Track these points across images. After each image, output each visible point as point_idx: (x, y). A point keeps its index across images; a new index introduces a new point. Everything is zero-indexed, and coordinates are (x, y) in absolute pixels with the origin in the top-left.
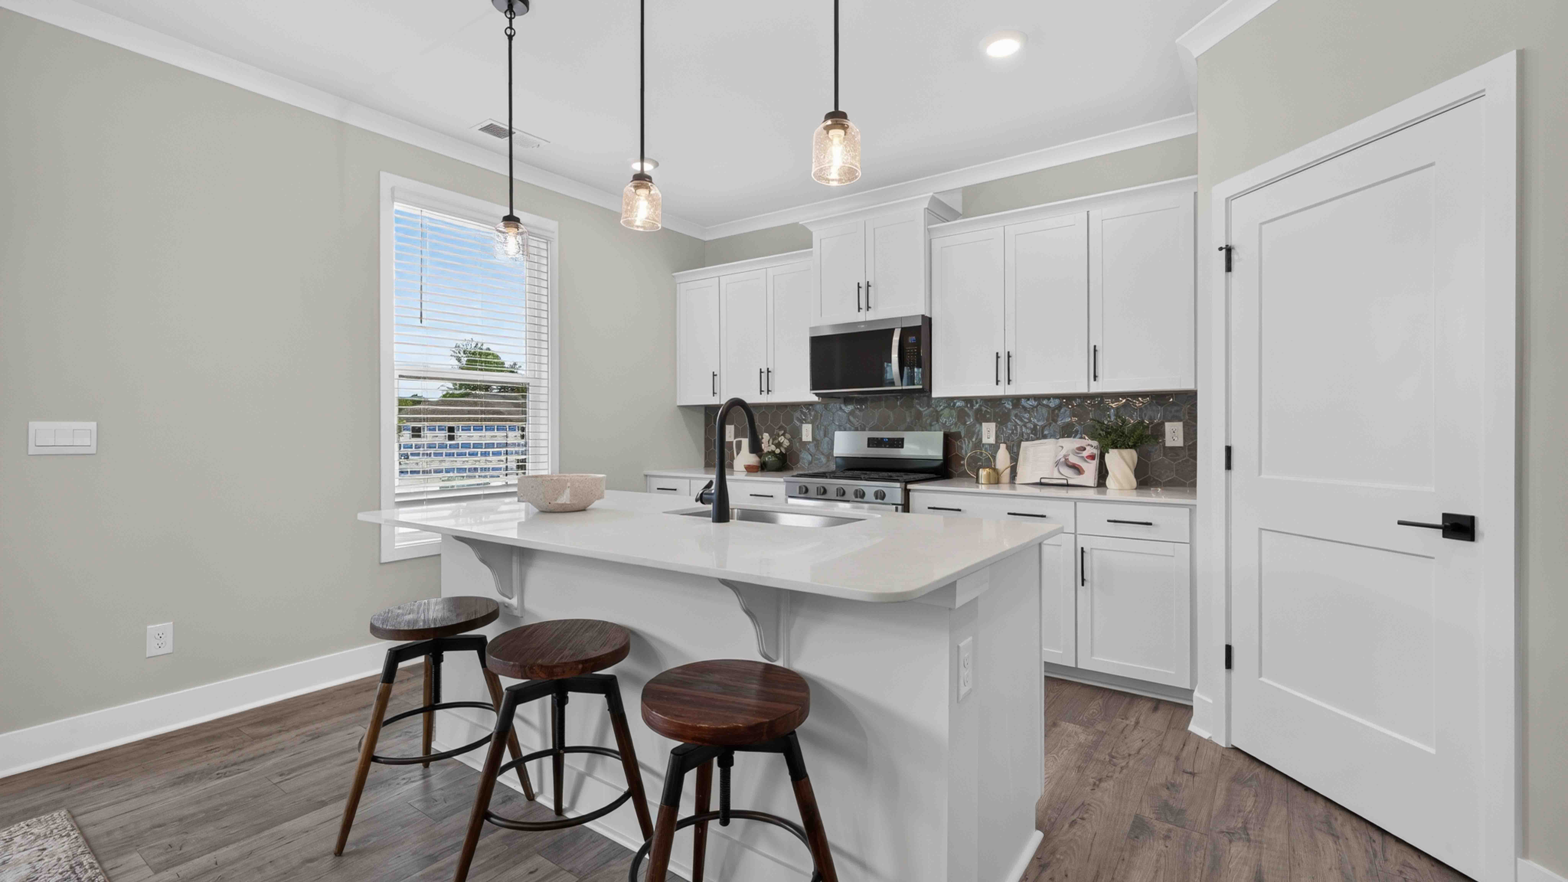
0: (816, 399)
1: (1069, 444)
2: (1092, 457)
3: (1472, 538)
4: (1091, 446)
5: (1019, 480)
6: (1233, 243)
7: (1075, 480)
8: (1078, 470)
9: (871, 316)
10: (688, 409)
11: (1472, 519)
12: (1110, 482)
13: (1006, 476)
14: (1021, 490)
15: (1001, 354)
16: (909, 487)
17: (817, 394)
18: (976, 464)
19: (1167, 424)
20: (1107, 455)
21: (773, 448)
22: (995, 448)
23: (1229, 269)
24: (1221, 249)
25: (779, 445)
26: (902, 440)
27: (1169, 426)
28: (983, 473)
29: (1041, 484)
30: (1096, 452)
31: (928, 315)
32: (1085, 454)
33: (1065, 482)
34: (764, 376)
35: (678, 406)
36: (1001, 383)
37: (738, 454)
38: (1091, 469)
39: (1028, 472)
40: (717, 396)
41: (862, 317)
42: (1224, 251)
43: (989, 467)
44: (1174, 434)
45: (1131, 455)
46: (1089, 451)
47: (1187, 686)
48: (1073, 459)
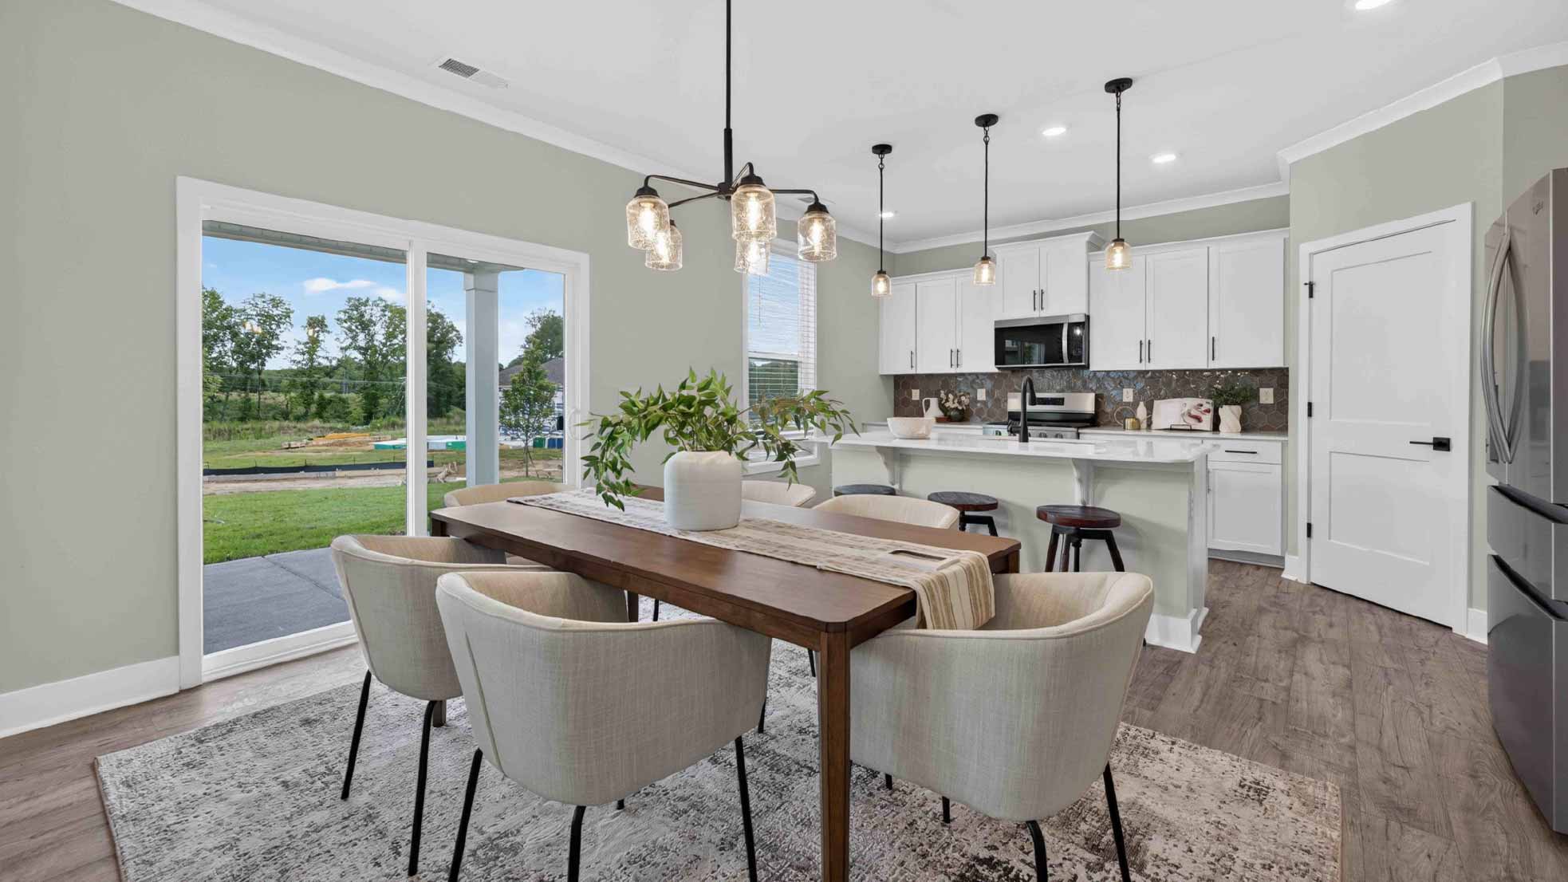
0: (997, 371)
1: (1190, 403)
2: (1208, 411)
3: (1449, 450)
4: (1207, 404)
5: (1154, 426)
6: (1314, 280)
7: (1196, 425)
8: (1199, 420)
9: (1044, 314)
10: (885, 377)
11: (1448, 440)
12: (1221, 427)
13: (1144, 425)
14: (1154, 433)
15: (1143, 342)
16: (1080, 431)
17: (999, 368)
18: (1122, 417)
19: (1261, 389)
20: (1220, 409)
21: (956, 405)
22: (1135, 405)
23: (1311, 295)
24: (1306, 284)
25: (960, 403)
26: (1063, 399)
27: (1262, 391)
28: (1129, 422)
29: (1171, 429)
30: (1212, 408)
31: (1087, 314)
32: (1203, 409)
33: (1189, 428)
34: (954, 354)
35: (882, 376)
36: (1143, 362)
37: (927, 410)
38: (1207, 419)
39: (1159, 421)
40: (914, 368)
41: (1036, 314)
42: (1308, 286)
43: (1134, 417)
44: (1267, 396)
45: (1237, 409)
46: (1206, 406)
47: (1279, 554)
48: (1194, 412)
